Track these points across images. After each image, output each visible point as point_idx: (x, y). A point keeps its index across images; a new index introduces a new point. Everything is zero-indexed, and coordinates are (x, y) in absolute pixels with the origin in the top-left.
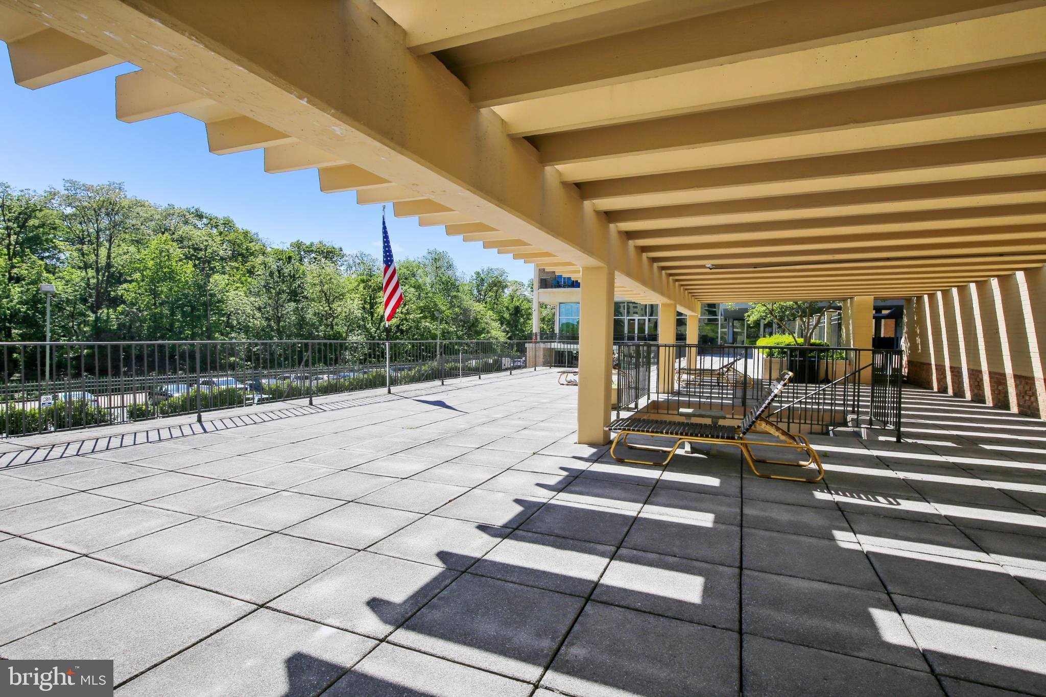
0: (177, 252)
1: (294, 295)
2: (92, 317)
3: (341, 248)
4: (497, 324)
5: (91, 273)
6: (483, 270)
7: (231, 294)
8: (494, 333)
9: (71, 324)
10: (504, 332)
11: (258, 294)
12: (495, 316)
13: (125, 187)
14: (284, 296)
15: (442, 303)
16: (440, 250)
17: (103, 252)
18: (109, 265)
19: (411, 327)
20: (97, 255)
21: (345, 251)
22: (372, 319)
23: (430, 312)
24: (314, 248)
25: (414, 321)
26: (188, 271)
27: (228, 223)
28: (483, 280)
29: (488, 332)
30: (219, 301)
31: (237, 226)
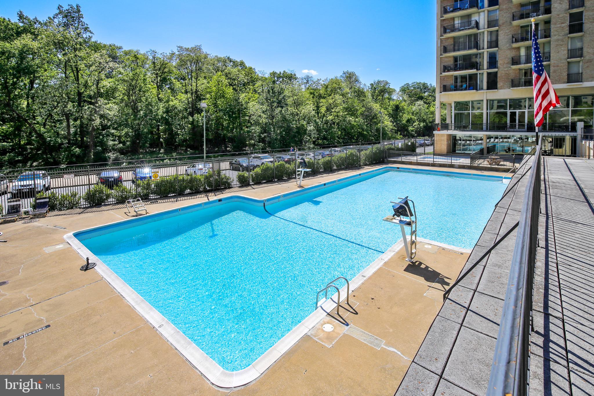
0: (226, 82)
1: (280, 104)
2: (191, 119)
3: (295, 74)
4: (387, 117)
5: (189, 95)
6: (375, 82)
7: (250, 104)
8: (386, 122)
9: (182, 123)
10: (390, 122)
11: (262, 104)
12: (386, 113)
13: (202, 48)
14: (275, 104)
15: (357, 104)
16: (350, 71)
17: (194, 84)
18: (196, 92)
19: (341, 121)
20: (191, 86)
21: (297, 76)
22: (318, 116)
23: (351, 111)
24: (282, 75)
25: (342, 117)
26: (230, 91)
27: (242, 64)
28: (375, 89)
29: (383, 123)
30: (245, 108)
31: (246, 65)
